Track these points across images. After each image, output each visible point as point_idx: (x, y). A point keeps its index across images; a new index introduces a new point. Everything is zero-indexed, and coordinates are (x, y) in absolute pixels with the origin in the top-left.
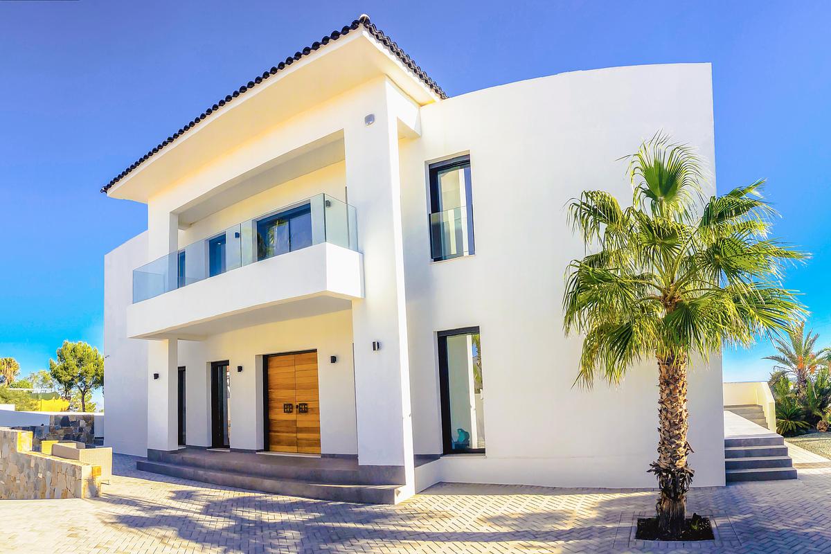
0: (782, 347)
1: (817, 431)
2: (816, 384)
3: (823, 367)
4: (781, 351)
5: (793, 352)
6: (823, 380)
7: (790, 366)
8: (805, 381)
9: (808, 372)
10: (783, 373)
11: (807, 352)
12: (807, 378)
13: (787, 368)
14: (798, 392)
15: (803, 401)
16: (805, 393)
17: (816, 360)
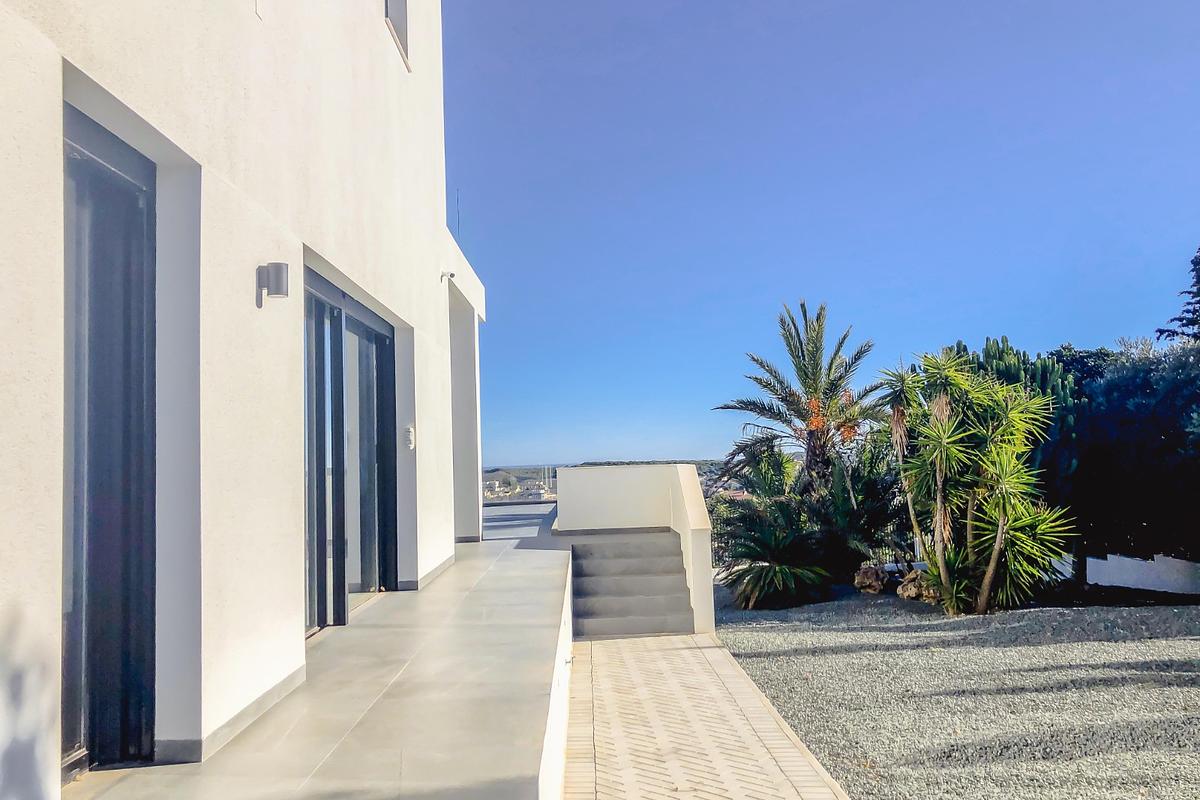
0: (766, 376)
1: (852, 592)
2: (855, 470)
3: (876, 426)
4: (767, 385)
5: (797, 387)
6: (875, 459)
7: (789, 422)
8: (827, 462)
9: (837, 439)
10: (769, 441)
11: (833, 387)
12: (832, 454)
13: (779, 427)
14: (807, 488)
15: (817, 513)
16: (824, 492)
17: (857, 408)
